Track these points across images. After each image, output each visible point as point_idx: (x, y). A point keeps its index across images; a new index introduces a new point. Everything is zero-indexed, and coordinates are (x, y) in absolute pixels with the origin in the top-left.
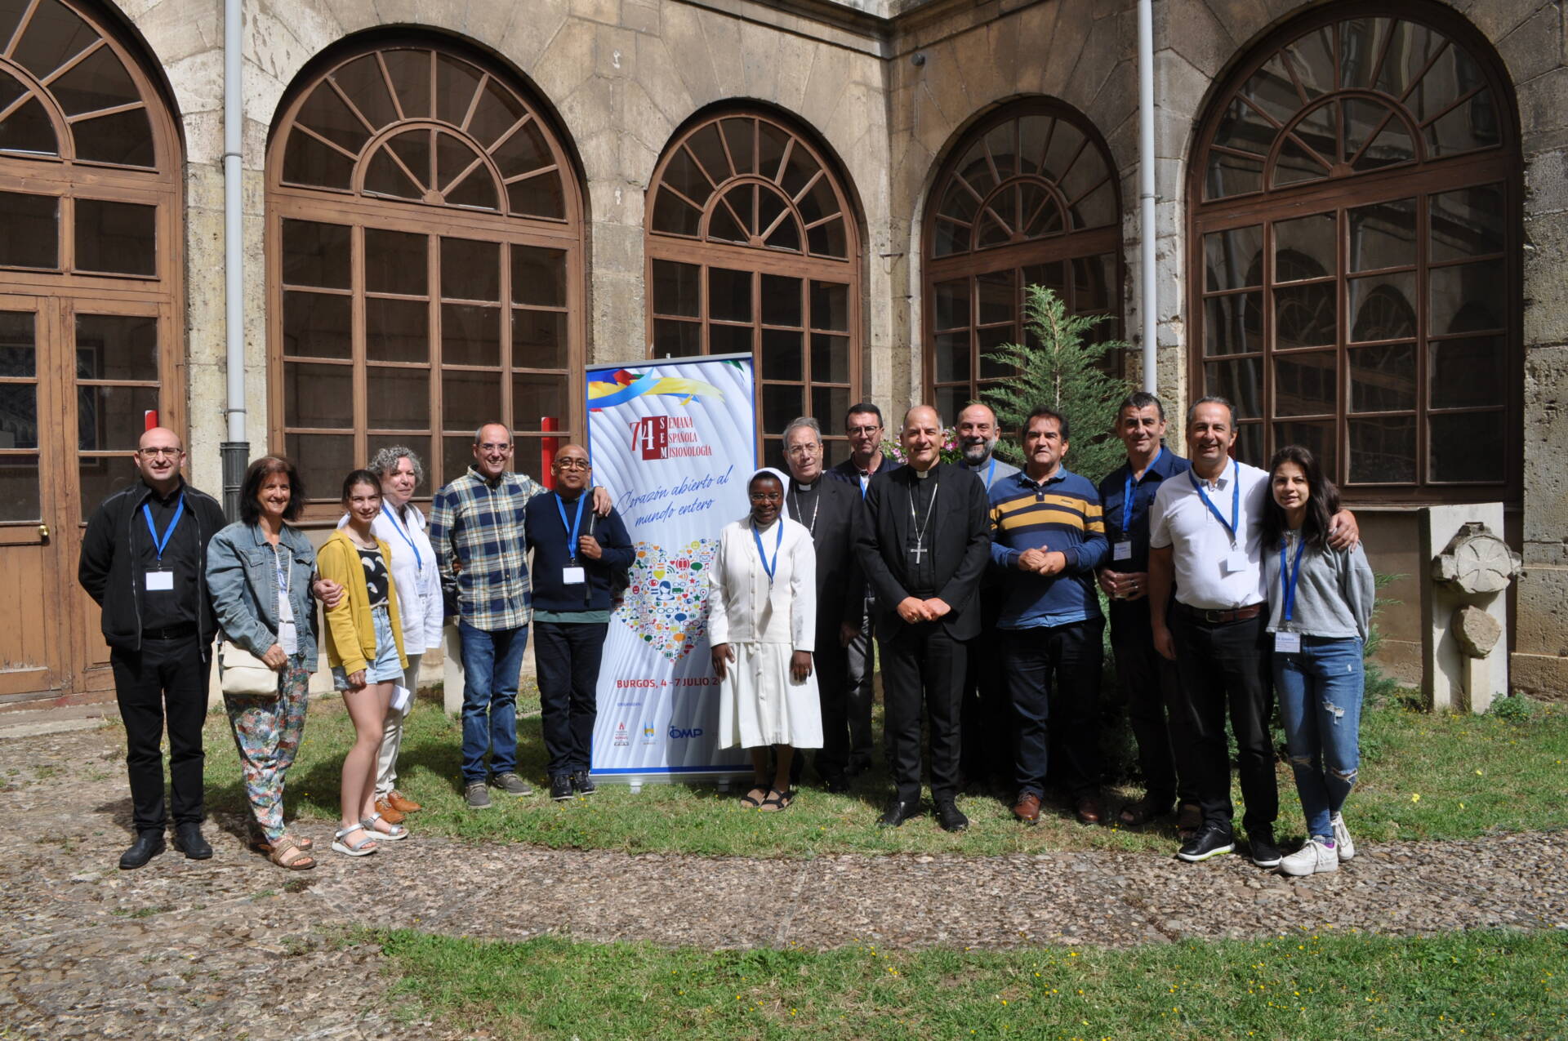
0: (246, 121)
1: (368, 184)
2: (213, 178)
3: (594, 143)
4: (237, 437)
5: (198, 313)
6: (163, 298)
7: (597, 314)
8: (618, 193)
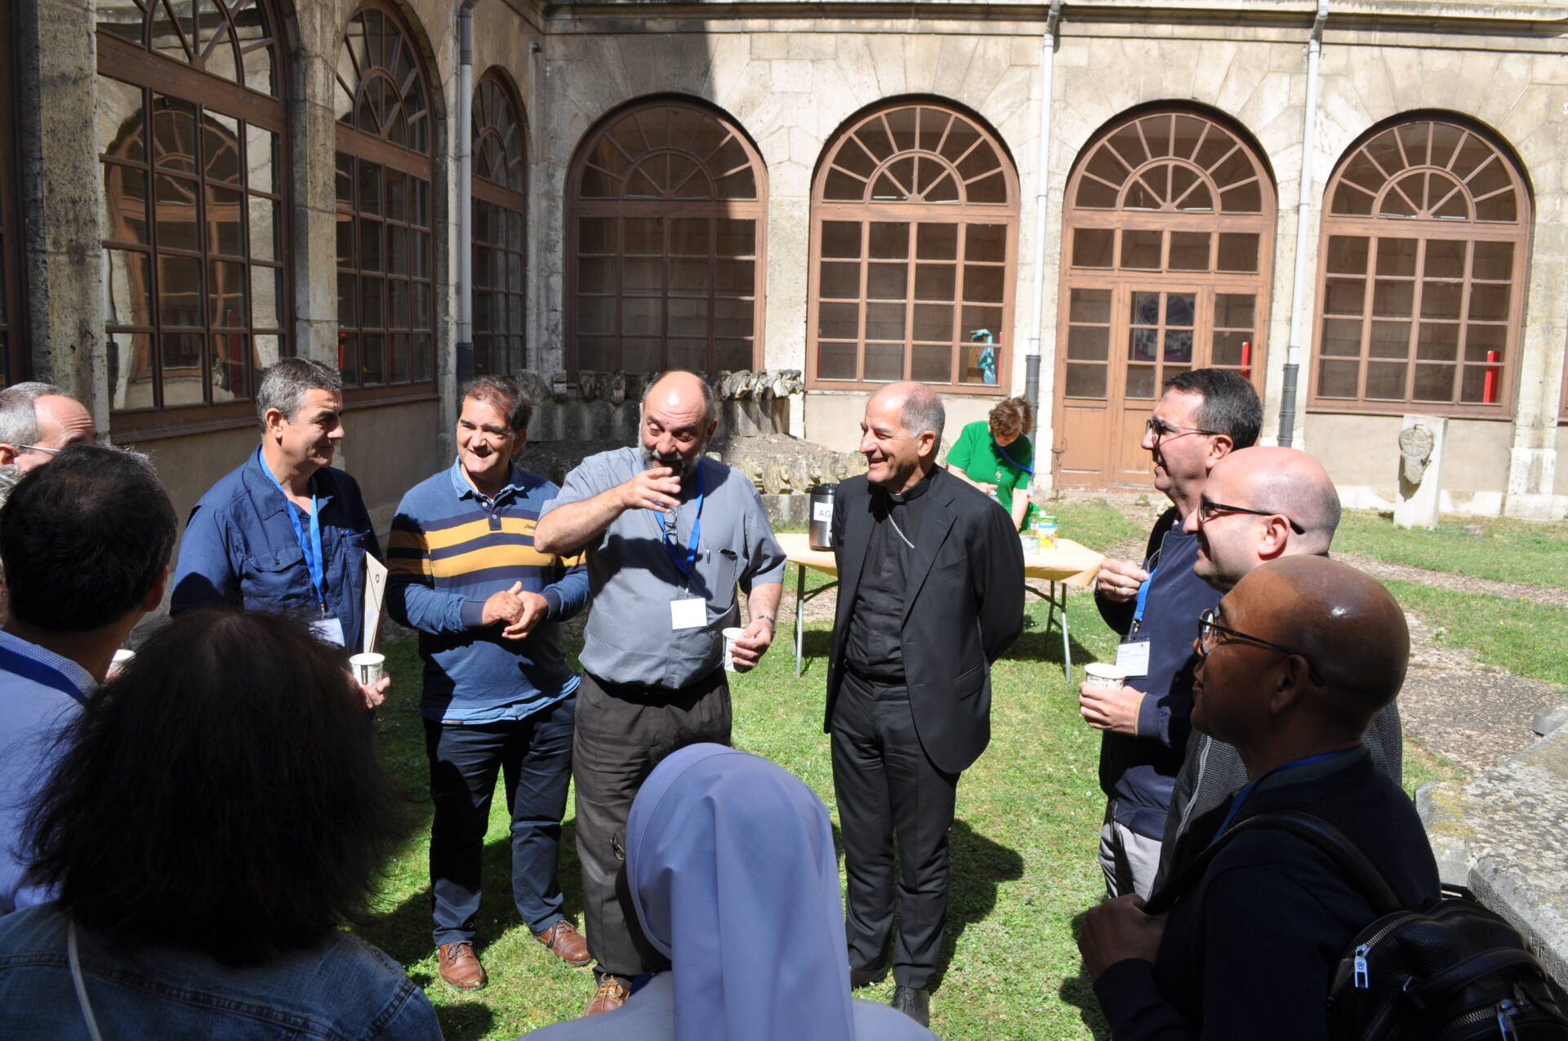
0: (1313, 182)
1: (1383, 210)
2: (1293, 217)
3: (1542, 169)
4: (1293, 362)
5: (1278, 292)
6: (1260, 284)
7: (1533, 286)
8: (1558, 201)
